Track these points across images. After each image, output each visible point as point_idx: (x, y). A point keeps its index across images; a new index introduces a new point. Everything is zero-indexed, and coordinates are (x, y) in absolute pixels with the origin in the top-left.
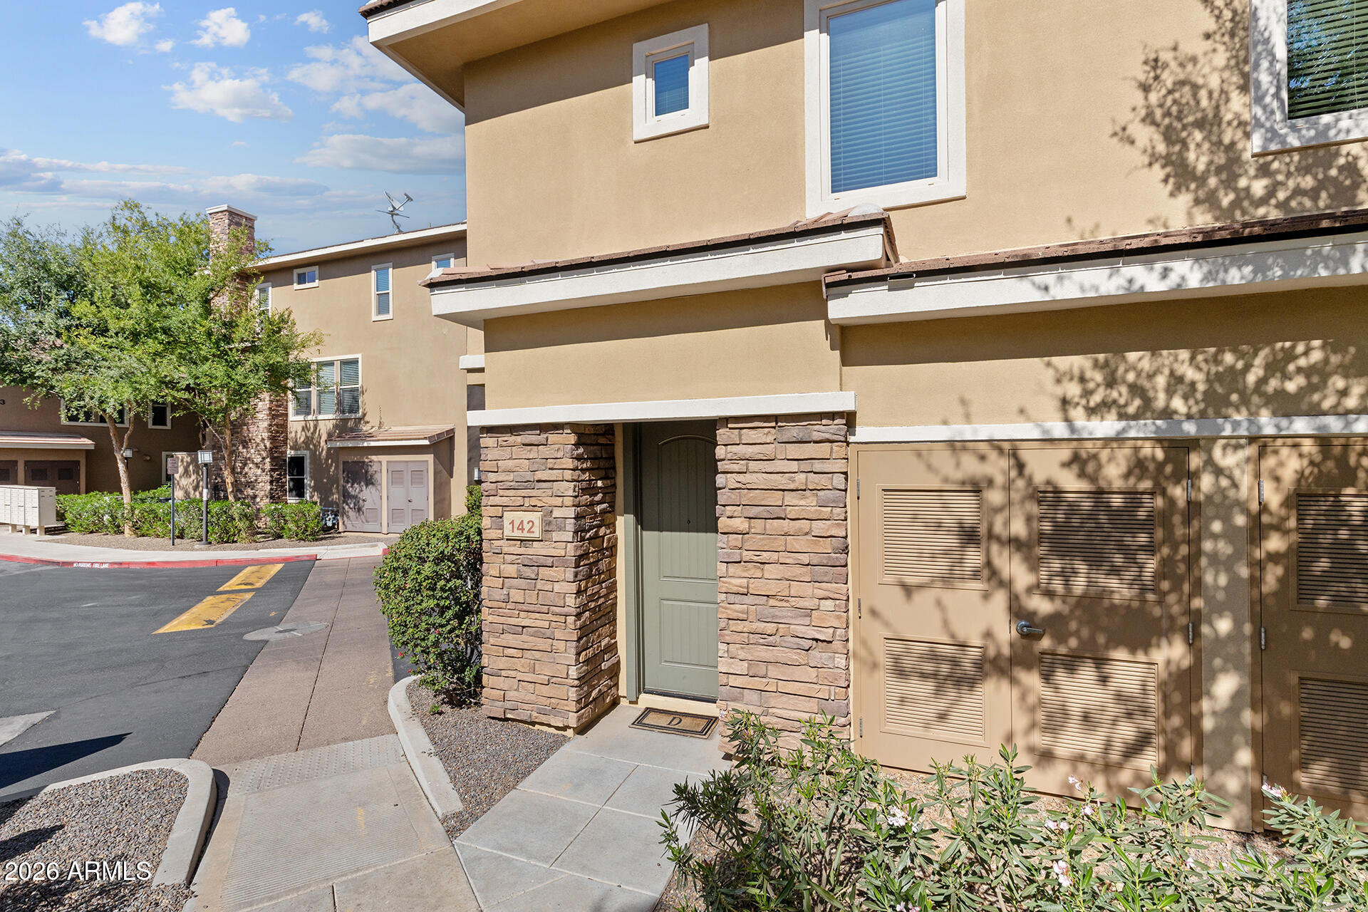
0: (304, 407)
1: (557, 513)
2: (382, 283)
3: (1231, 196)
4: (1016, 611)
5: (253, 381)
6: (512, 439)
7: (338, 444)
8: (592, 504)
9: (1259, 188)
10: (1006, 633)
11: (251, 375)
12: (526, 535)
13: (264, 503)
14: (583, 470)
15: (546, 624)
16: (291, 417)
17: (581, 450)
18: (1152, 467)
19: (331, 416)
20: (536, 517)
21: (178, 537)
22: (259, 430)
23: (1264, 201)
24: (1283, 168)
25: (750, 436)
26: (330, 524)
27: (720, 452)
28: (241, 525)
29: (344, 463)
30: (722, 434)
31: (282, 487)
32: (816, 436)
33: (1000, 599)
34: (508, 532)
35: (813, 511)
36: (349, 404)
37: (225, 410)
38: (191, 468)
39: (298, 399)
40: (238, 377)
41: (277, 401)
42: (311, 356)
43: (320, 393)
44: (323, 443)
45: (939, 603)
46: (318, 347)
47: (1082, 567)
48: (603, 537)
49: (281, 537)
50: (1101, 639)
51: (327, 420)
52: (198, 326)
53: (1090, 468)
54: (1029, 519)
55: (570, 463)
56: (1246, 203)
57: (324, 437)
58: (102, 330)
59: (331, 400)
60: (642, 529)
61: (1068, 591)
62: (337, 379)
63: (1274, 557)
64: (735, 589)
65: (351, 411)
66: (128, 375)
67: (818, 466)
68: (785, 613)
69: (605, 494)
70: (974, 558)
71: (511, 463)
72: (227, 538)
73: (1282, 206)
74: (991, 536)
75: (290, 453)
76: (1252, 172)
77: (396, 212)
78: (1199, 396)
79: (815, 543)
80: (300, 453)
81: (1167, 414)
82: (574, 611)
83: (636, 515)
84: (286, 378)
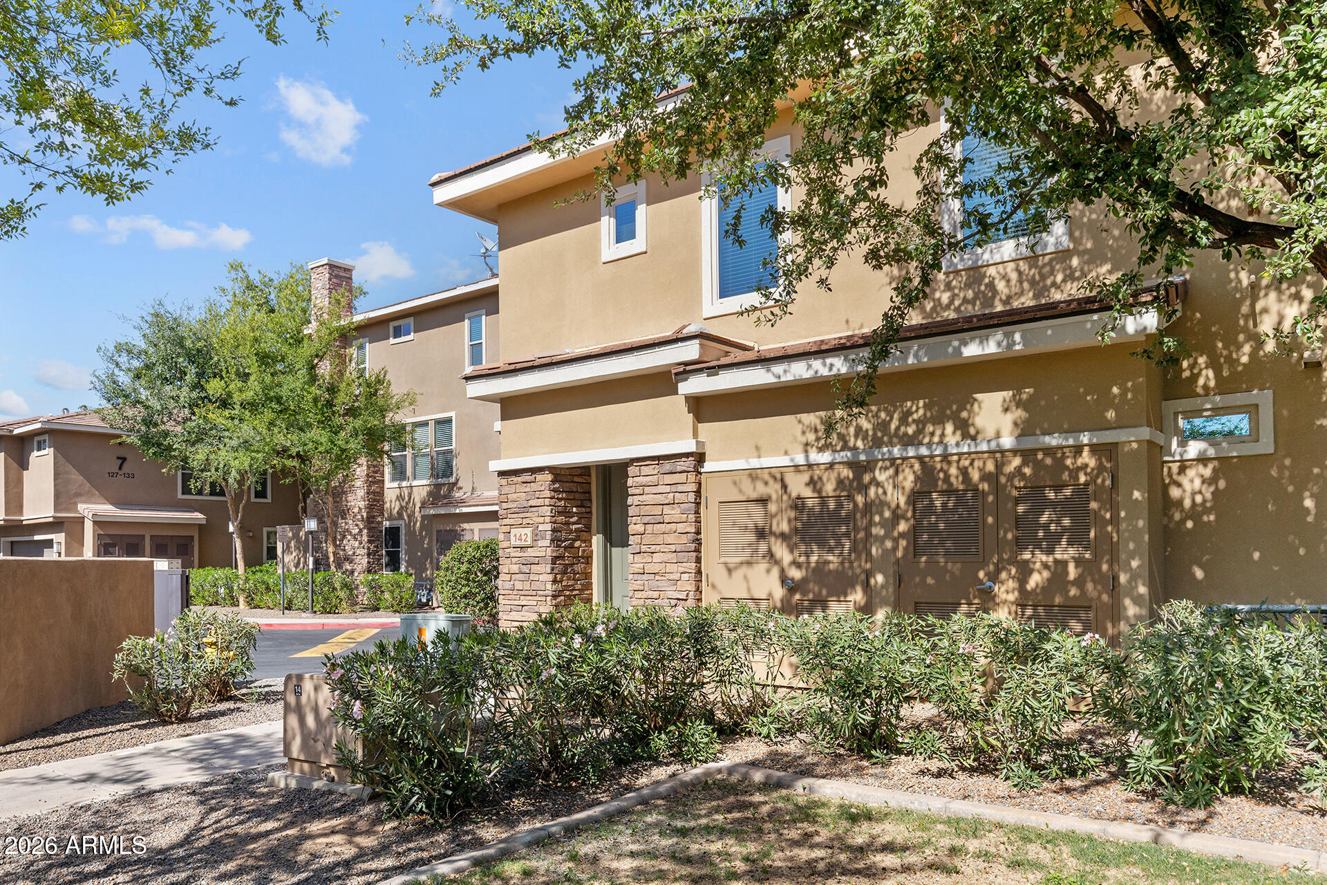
0: (400, 474)
1: (541, 527)
2: (475, 333)
3: (932, 304)
4: (784, 579)
5: (353, 445)
6: (515, 479)
7: (432, 512)
8: (567, 524)
9: (945, 298)
10: (779, 593)
11: (352, 440)
12: (523, 543)
13: (360, 578)
14: (559, 499)
15: (535, 603)
16: (388, 484)
17: (557, 485)
18: (847, 482)
19: (425, 482)
20: (529, 531)
21: (286, 609)
22: (357, 500)
23: (948, 307)
24: (958, 285)
25: (645, 470)
26: (424, 600)
27: (630, 482)
28: (342, 594)
29: (438, 532)
30: (632, 470)
31: (379, 560)
32: (679, 469)
33: (775, 572)
34: (513, 543)
35: (676, 518)
36: (443, 468)
37: (328, 476)
38: (292, 544)
39: (393, 463)
40: (340, 442)
41: (374, 466)
42: (405, 417)
43: (415, 457)
44: (417, 509)
45: (745, 577)
46: (412, 407)
47: (815, 548)
48: (578, 548)
49: (378, 609)
50: (824, 592)
51: (421, 486)
52: (305, 394)
53: (818, 486)
54: (789, 521)
55: (548, 494)
56: (939, 309)
57: (418, 505)
58: (225, 403)
59: (424, 463)
60: (611, 546)
61: (808, 563)
62: (431, 441)
63: (902, 535)
64: (637, 571)
65: (444, 476)
66: (246, 445)
67: (680, 488)
68: (663, 585)
69: (580, 518)
70: (763, 547)
71: (515, 496)
72: (330, 609)
73: (957, 310)
74: (771, 533)
75: (387, 524)
76: (942, 287)
77: (488, 254)
78: (870, 439)
79: (679, 538)
80: (396, 523)
81: (855, 448)
82: (550, 593)
83: (605, 535)
84: (382, 442)
